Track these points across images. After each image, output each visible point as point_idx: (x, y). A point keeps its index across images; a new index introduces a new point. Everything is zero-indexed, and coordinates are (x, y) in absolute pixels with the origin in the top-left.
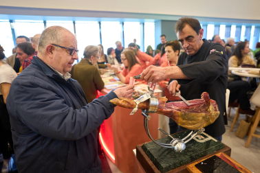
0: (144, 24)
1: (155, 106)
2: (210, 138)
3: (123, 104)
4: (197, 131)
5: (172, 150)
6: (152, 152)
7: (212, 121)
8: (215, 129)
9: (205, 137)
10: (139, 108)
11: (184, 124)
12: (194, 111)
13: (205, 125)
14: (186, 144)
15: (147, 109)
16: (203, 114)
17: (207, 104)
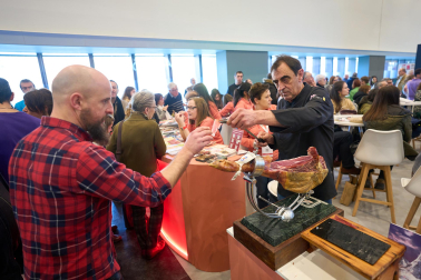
0: (200, 57)
1: (262, 167)
2: (319, 202)
3: (226, 167)
4: (305, 195)
5: (278, 221)
6: (256, 225)
7: (320, 181)
8: (324, 190)
9: (314, 201)
10: (243, 171)
11: (291, 186)
12: (301, 171)
13: (313, 186)
14: (295, 212)
15: (252, 171)
16: (312, 173)
17: (316, 161)
